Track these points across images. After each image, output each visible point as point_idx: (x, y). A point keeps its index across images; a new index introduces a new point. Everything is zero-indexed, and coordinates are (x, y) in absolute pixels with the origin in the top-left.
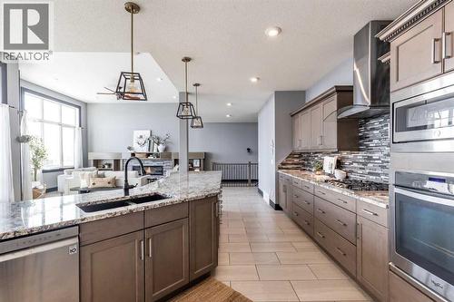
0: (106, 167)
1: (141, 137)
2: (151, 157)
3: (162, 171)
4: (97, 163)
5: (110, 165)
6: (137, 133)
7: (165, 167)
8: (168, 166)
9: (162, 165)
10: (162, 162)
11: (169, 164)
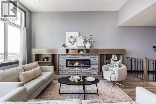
0: (45, 60)
1: (72, 37)
2: (81, 53)
3: (90, 64)
4: (38, 57)
5: (47, 59)
6: (69, 34)
7: (92, 61)
8: (95, 60)
9: (89, 59)
10: (90, 57)
11: (95, 58)
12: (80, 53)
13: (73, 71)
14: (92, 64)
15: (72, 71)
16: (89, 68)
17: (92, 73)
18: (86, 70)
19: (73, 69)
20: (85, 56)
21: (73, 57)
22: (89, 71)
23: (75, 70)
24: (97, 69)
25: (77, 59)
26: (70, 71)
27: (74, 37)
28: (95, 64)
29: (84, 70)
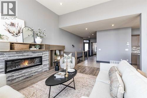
1: (13, 25)
2: (33, 49)
7: (44, 57)
8: (46, 56)
9: (41, 56)
10: (42, 53)
11: (46, 54)
12: (31, 49)
13: (20, 76)
14: (44, 61)
15: (17, 77)
16: (40, 66)
17: (44, 70)
18: (37, 70)
19: (20, 73)
20: (36, 52)
21: (19, 55)
22: (41, 70)
23: (22, 74)
24: (48, 65)
25: (26, 57)
26: (14, 78)
27: (16, 25)
28: (46, 60)
29: (35, 70)
